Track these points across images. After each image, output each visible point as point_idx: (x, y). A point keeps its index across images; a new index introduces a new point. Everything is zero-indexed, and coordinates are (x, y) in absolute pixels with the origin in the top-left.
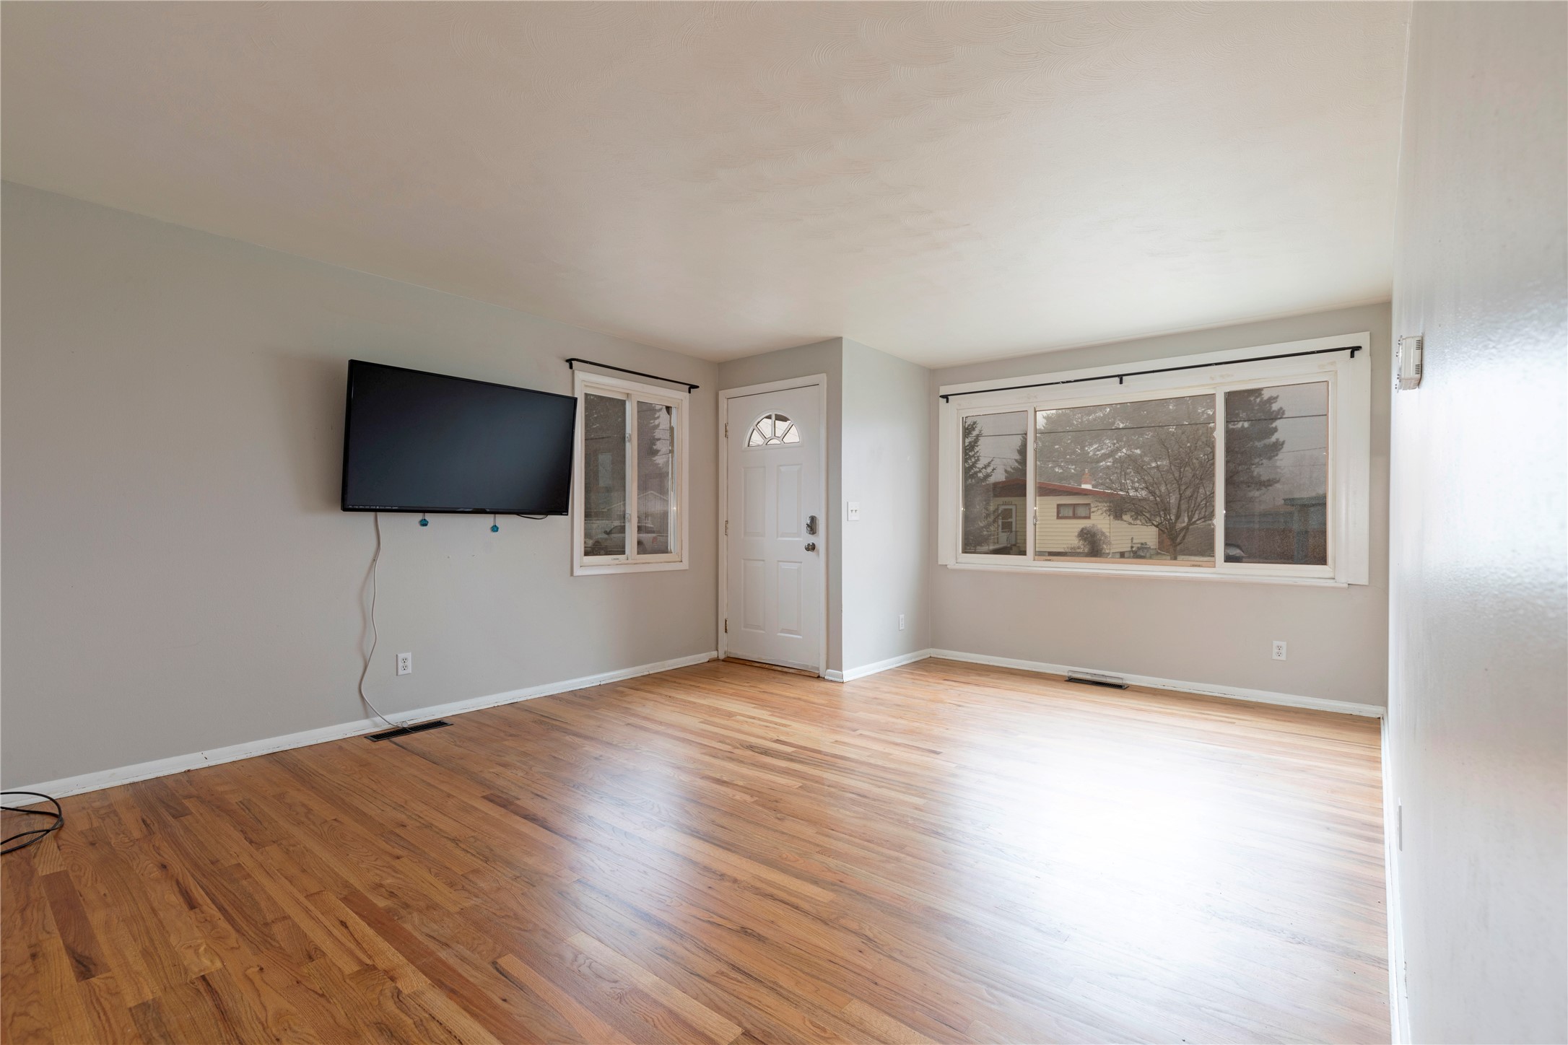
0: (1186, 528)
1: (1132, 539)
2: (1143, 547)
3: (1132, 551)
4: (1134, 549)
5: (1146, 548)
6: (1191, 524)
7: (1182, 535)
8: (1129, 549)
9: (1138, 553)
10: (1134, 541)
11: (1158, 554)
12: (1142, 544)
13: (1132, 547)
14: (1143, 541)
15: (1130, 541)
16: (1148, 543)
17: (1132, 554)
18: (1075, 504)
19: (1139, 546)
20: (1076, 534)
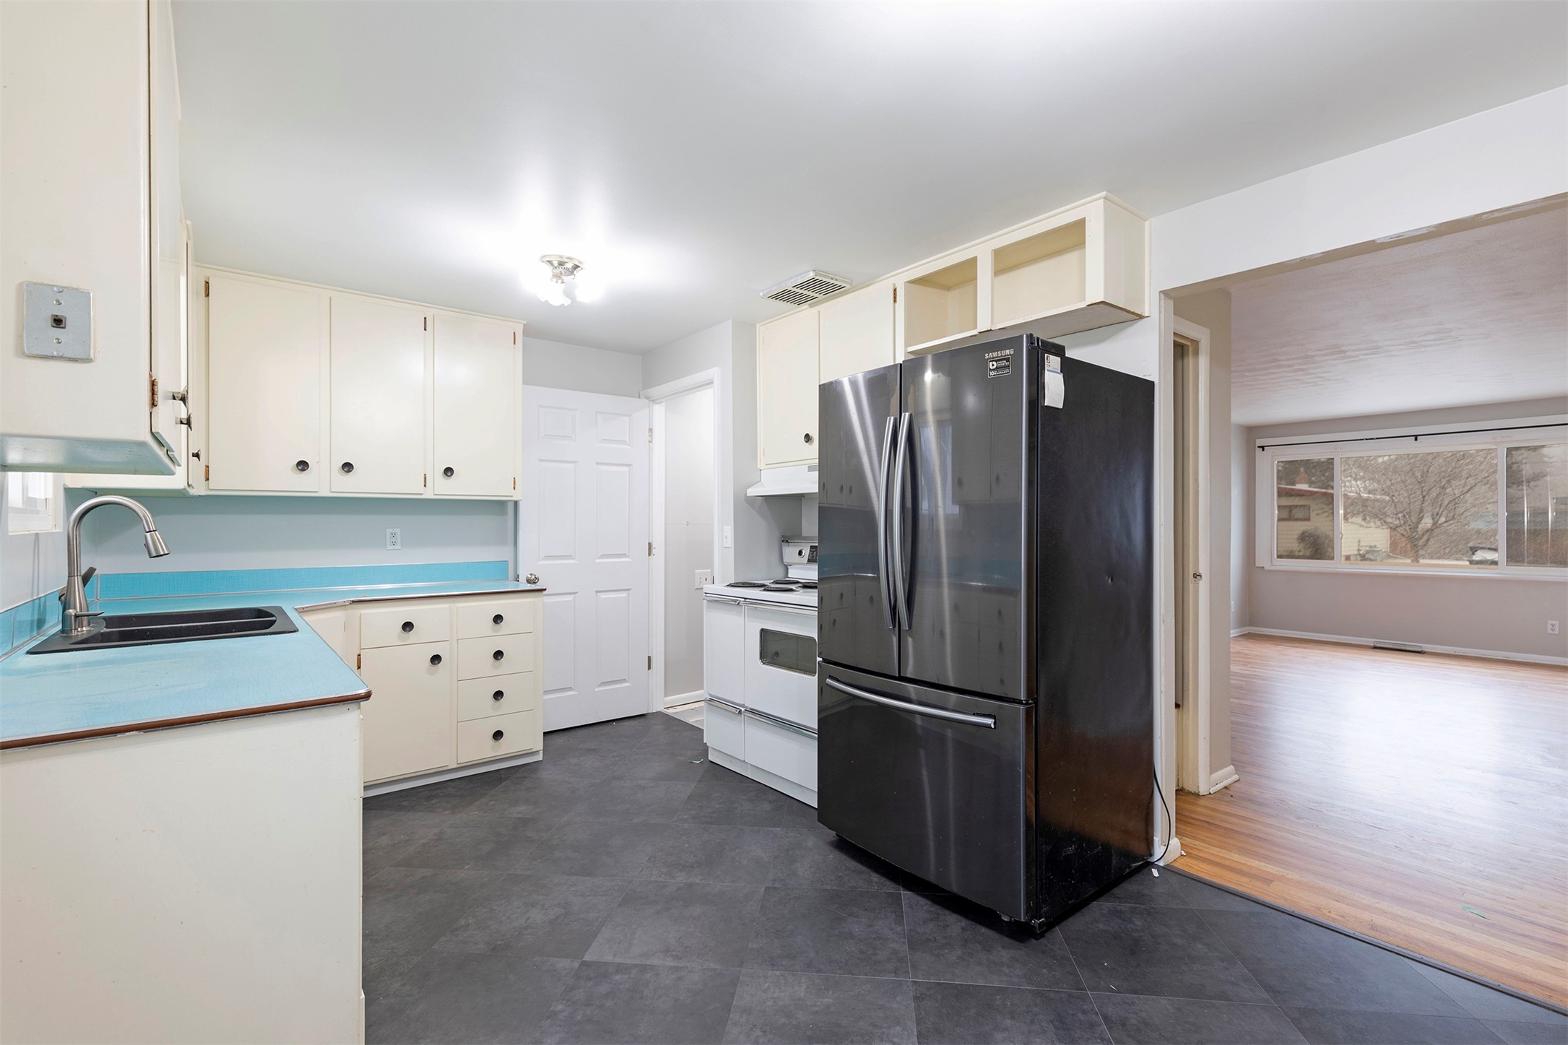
0: (1430, 530)
1: (1359, 541)
2: (1372, 550)
3: (1360, 555)
4: (1361, 552)
5: (1376, 551)
6: (1437, 528)
7: (1425, 538)
8: (1356, 552)
9: (1367, 556)
10: (1362, 544)
11: (1389, 557)
12: (1371, 547)
13: (1358, 550)
14: (1373, 544)
15: (1357, 544)
16: (1378, 546)
17: (1359, 558)
18: (1290, 506)
19: (1368, 549)
20: (1296, 537)
